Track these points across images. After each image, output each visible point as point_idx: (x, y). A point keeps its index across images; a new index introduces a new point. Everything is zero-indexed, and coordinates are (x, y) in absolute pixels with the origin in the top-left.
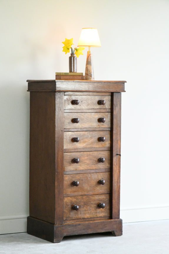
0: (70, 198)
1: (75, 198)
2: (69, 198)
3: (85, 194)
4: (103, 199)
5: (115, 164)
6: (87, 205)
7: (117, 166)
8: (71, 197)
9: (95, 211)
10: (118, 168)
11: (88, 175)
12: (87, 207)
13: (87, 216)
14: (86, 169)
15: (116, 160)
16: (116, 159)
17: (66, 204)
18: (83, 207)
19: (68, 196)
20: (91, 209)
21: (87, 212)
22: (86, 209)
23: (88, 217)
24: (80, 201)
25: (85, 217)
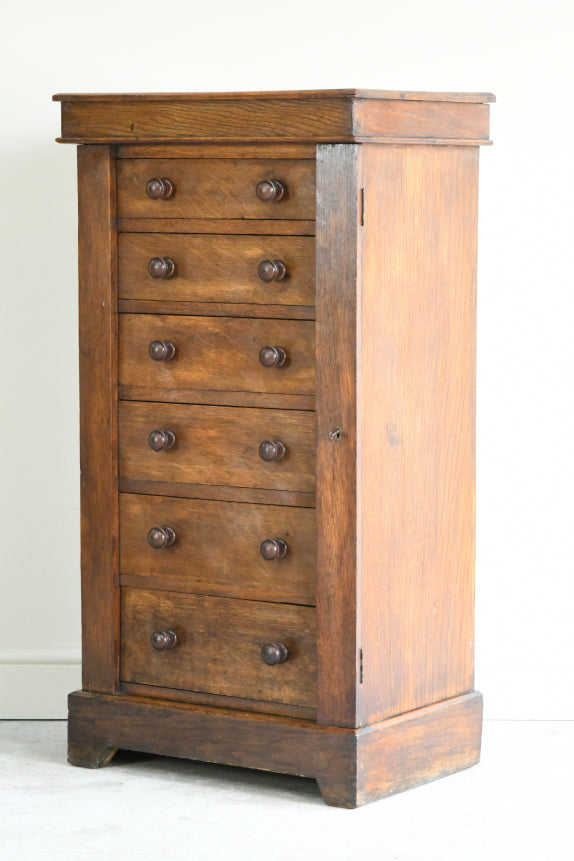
0: (151, 594)
1: (168, 598)
2: (146, 594)
3: (211, 591)
4: (291, 624)
5: (329, 477)
6: (219, 640)
7: (338, 487)
8: (153, 591)
9: (254, 673)
10: (340, 495)
11: (223, 509)
12: (221, 648)
13: (219, 685)
14: (215, 482)
15: (335, 461)
16: (333, 455)
17: (135, 618)
18: (205, 644)
19: (142, 584)
20: (236, 661)
21: (220, 668)
22: (218, 657)
23: (225, 692)
24: (191, 616)
25: (212, 690)
